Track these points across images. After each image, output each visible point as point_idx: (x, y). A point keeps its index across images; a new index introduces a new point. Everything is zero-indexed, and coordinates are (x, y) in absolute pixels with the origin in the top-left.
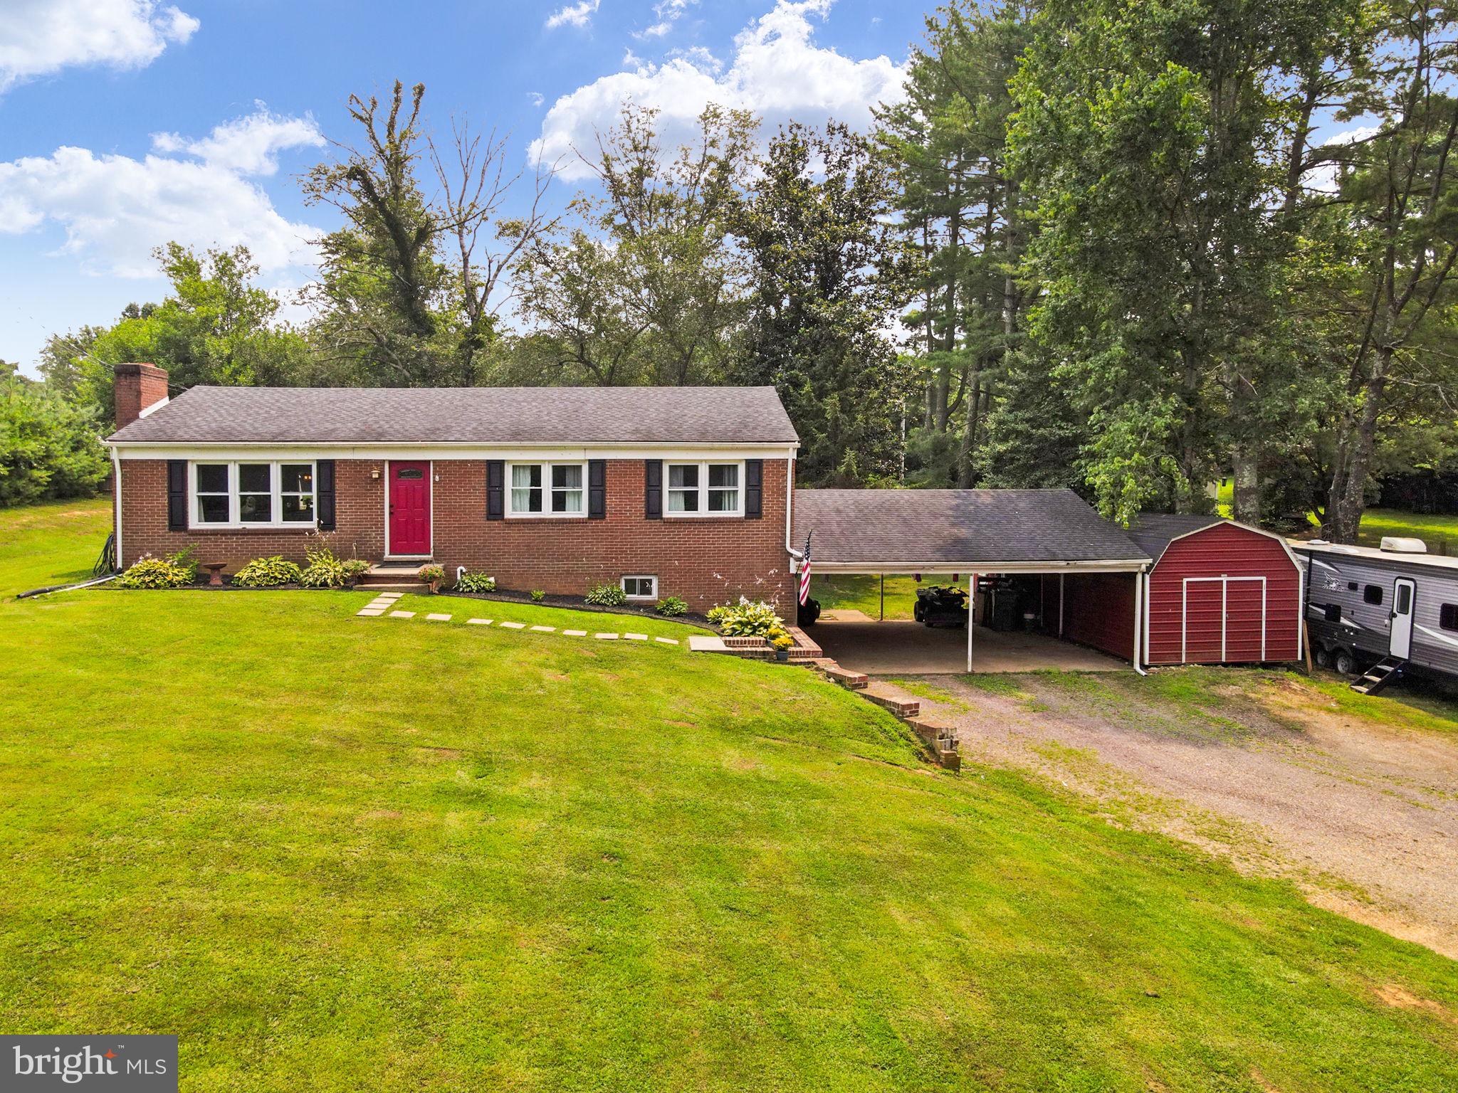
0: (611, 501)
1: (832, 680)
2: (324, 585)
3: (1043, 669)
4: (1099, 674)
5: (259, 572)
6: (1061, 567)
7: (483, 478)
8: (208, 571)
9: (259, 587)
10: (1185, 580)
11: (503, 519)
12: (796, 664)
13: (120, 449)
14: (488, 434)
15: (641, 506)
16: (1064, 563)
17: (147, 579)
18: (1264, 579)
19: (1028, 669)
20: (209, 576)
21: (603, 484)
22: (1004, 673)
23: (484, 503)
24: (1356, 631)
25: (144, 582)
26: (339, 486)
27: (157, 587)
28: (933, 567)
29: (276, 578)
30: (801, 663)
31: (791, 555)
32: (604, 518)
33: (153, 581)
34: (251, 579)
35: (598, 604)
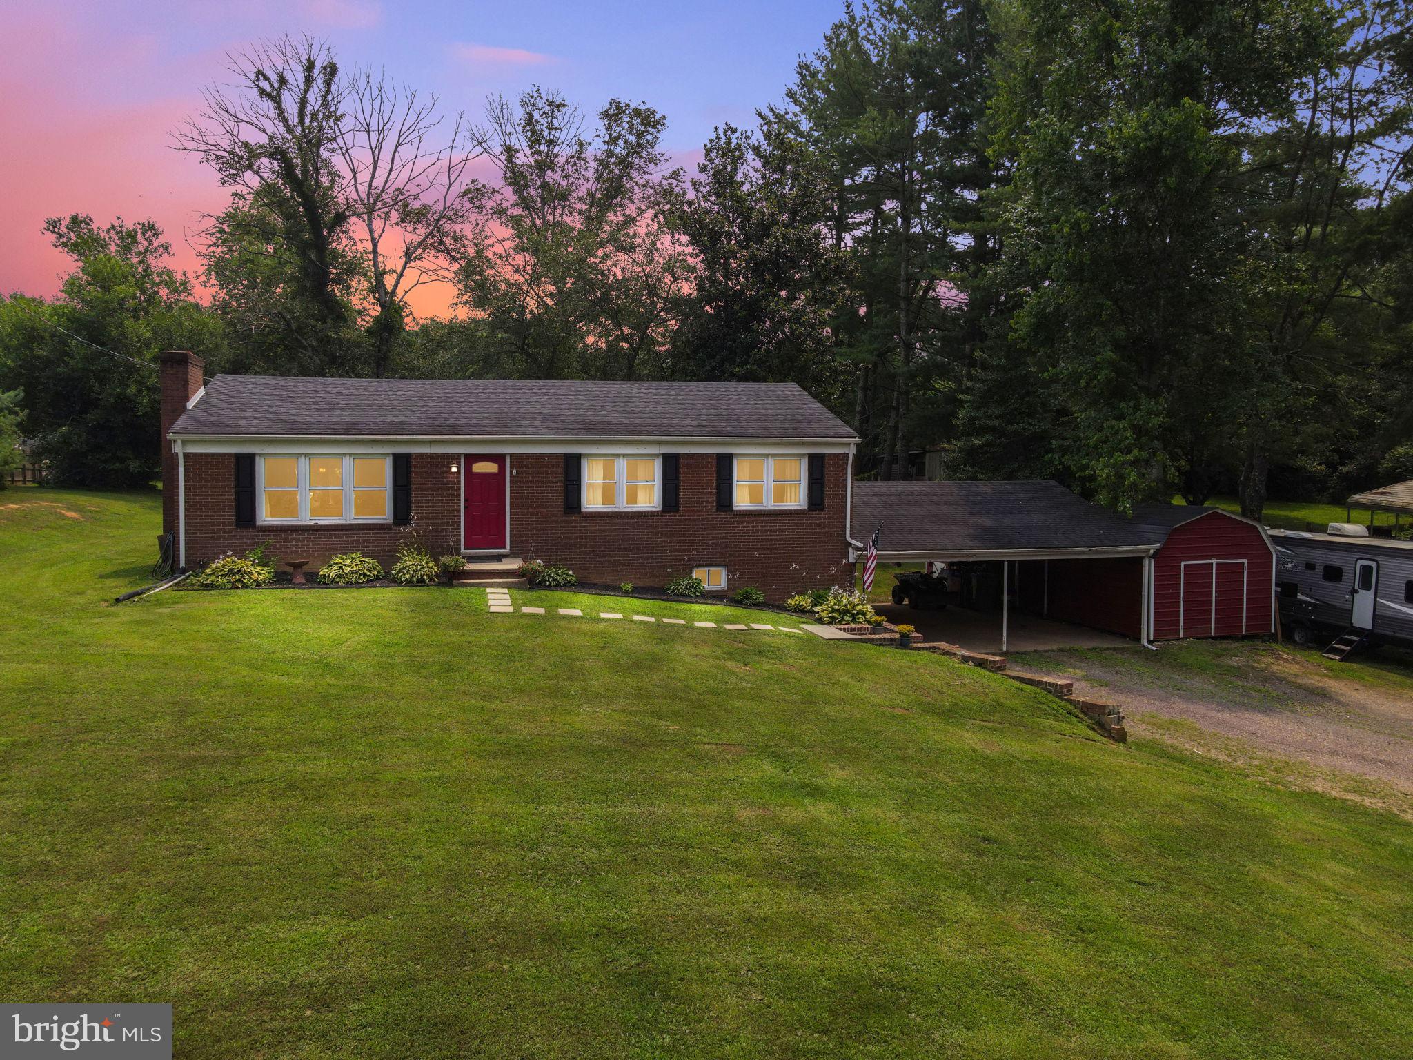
0: (684, 495)
1: (971, 663)
2: (421, 581)
3: (1068, 647)
4: (1115, 649)
5: (347, 570)
6: (1084, 553)
7: (561, 472)
8: (290, 569)
9: (349, 584)
10: (1183, 563)
11: (580, 512)
12: (919, 649)
13: (184, 442)
14: (559, 428)
15: (713, 500)
16: (1086, 550)
17: (233, 579)
18: (1245, 561)
19: (1055, 647)
20: (290, 574)
21: (677, 478)
22: (1035, 651)
23: (561, 497)
24: (1315, 606)
25: (229, 582)
26: (416, 481)
27: (246, 587)
28: (975, 554)
29: (365, 575)
30: (923, 648)
31: (850, 545)
32: (677, 511)
33: (239, 581)
34: (339, 576)
35: (681, 595)
